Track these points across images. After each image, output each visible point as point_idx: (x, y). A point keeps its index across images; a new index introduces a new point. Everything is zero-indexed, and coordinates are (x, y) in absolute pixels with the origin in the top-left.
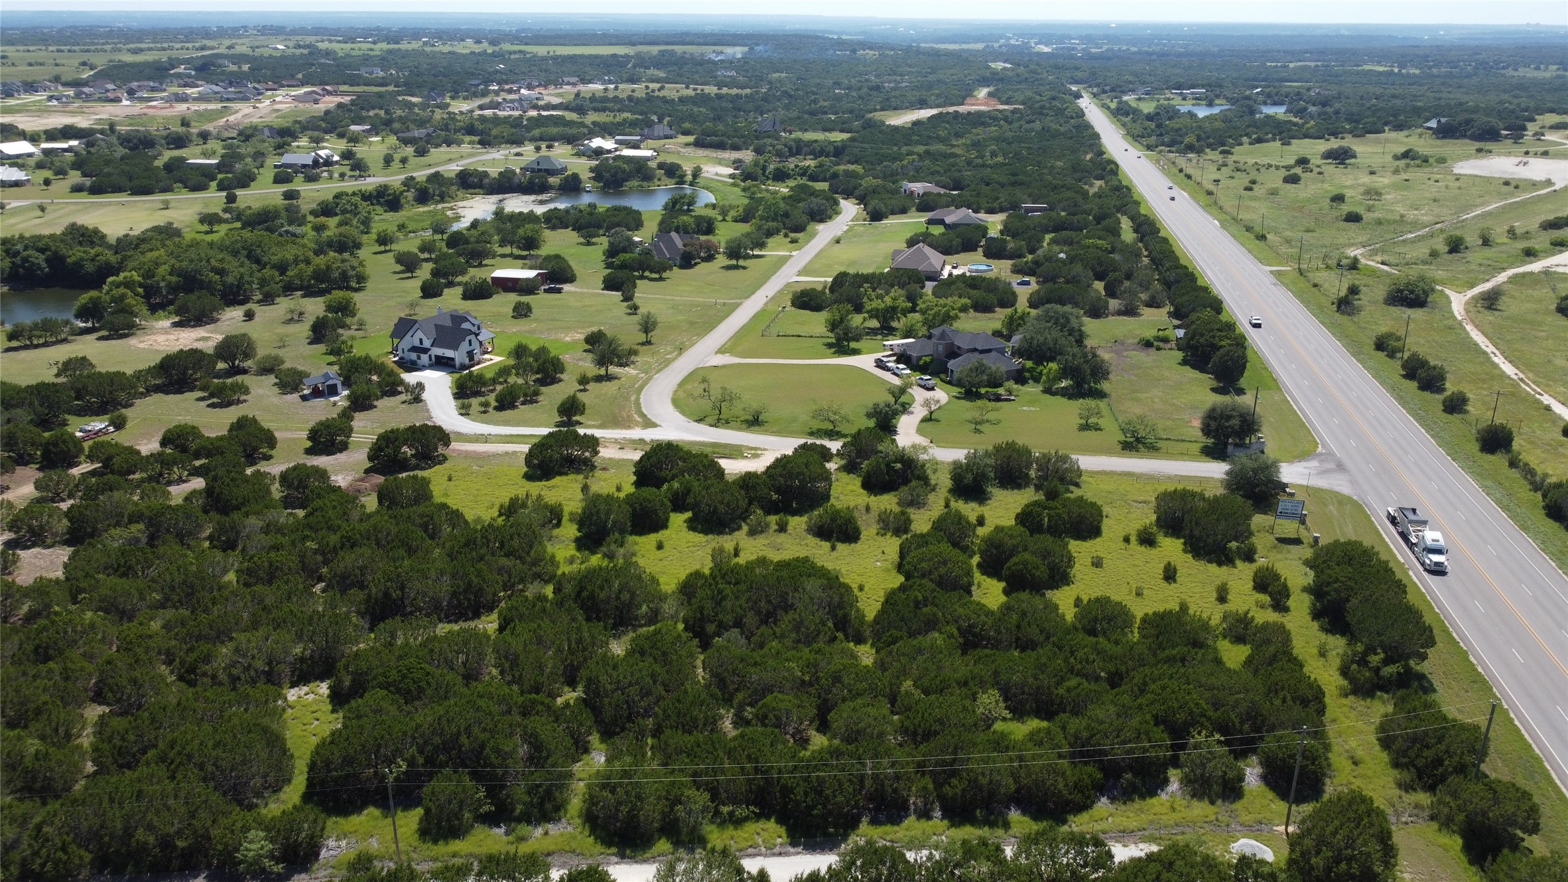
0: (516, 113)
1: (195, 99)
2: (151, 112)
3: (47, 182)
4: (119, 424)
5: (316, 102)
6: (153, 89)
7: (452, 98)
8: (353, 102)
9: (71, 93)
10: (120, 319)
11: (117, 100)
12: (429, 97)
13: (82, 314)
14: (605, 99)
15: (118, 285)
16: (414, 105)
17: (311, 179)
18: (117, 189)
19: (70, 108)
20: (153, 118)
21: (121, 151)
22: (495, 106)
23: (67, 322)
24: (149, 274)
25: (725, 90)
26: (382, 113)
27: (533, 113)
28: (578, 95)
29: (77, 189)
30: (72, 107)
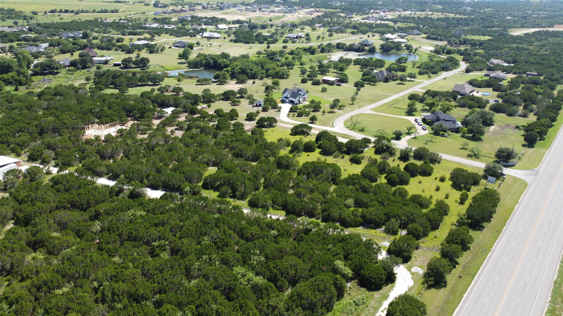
0: (372, 22)
1: (277, 12)
2: (263, 16)
3: (225, 38)
4: (209, 107)
5: (311, 14)
6: (267, 8)
7: (356, 15)
8: (322, 15)
9: (244, 8)
10: (223, 80)
11: (255, 11)
12: (348, 14)
13: (215, 77)
14: (409, 18)
15: (225, 71)
16: (342, 17)
17: (294, 42)
18: (241, 42)
19: (242, 13)
20: (263, 18)
21: (248, 29)
22: (368, 18)
23: (210, 79)
24: (234, 69)
25: (458, 16)
26: (329, 19)
27: (378, 22)
28: (399, 16)
29: (231, 41)
30: (243, 13)
